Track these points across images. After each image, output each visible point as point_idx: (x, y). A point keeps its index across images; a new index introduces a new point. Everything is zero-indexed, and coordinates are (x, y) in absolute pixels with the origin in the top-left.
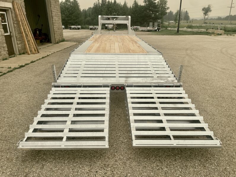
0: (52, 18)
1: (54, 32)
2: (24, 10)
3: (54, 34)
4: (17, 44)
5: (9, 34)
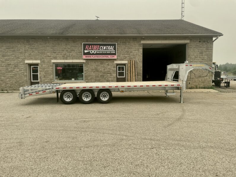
5: (124, 77)
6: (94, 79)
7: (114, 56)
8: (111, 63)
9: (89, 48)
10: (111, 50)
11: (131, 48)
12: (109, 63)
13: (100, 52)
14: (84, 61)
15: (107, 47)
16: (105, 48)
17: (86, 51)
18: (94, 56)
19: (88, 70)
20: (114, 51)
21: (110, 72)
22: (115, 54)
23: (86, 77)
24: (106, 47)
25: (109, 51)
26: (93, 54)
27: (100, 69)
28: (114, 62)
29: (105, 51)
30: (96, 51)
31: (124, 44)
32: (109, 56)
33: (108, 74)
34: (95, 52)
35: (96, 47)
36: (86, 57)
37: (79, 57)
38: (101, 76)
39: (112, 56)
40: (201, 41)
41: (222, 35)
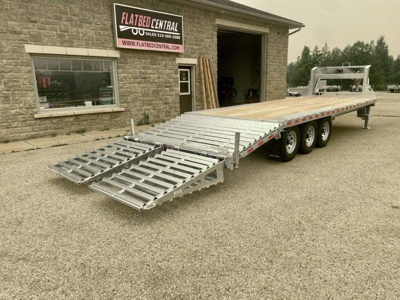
0: (266, 73)
1: (266, 93)
2: (216, 65)
3: (266, 96)
4: (196, 106)
5: (189, 93)
6: (140, 100)
7: (178, 45)
8: (170, 63)
9: (128, 21)
10: (172, 31)
11: (203, 32)
12: (167, 61)
13: (152, 32)
14: (116, 54)
15: (166, 22)
16: (161, 25)
17: (123, 28)
18: (141, 42)
19: (125, 77)
20: (178, 35)
21: (170, 83)
22: (179, 42)
23: (124, 96)
24: (164, 23)
25: (169, 34)
26: (138, 37)
27: (151, 76)
28: (174, 60)
29: (162, 33)
30: (145, 31)
31: (191, 21)
32: (170, 45)
33: (166, 88)
34: (141, 32)
35: (144, 21)
36: (124, 43)
37: (103, 43)
38: (154, 91)
39: (176, 45)
40: (280, 32)
41: (304, 26)
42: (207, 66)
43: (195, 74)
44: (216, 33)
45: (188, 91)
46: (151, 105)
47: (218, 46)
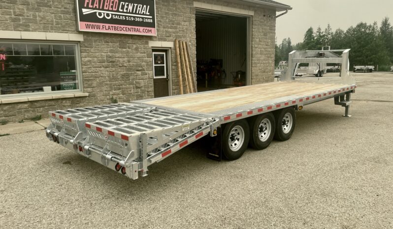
0: (252, 56)
1: (252, 76)
2: (194, 49)
3: (252, 79)
4: (172, 89)
5: (165, 77)
6: (107, 84)
7: (150, 29)
8: (142, 46)
9: (93, 4)
10: (143, 14)
11: (179, 16)
12: (139, 44)
13: (120, 15)
14: (80, 38)
15: (136, 5)
16: (130, 8)
17: (85, 11)
18: (107, 25)
19: (90, 61)
20: (150, 19)
21: (142, 67)
22: (152, 25)
23: (88, 80)
24: (134, 6)
25: (140, 17)
26: (104, 21)
27: (120, 59)
28: (147, 43)
29: (131, 16)
30: (112, 15)
31: (166, 4)
32: (141, 28)
33: (138, 72)
34: (108, 15)
35: (111, 4)
36: (88, 26)
37: (64, 27)
38: (123, 76)
39: (148, 28)
40: (265, 14)
41: (291, 9)
42: (183, 49)
43: (171, 58)
44: (194, 16)
45: (164, 75)
46: (120, 89)
47: (196, 30)
